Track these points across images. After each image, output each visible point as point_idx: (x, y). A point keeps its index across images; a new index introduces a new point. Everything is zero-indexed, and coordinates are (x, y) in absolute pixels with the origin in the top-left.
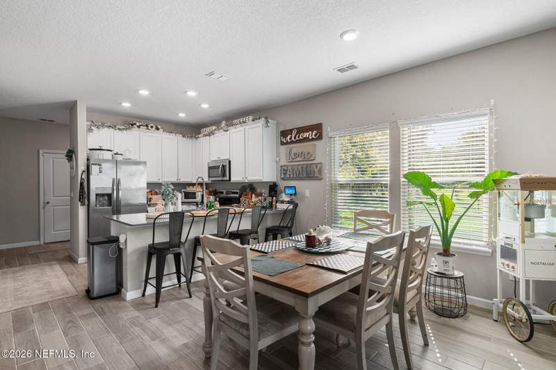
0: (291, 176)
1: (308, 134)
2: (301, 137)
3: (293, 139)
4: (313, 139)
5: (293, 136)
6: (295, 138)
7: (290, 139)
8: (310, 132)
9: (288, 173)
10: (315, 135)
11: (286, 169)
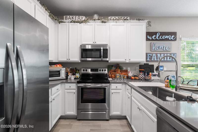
0: (155, 60)
1: (168, 37)
2: (163, 38)
3: (157, 38)
4: (171, 40)
5: (157, 36)
6: (159, 37)
7: (155, 38)
8: (170, 36)
9: (153, 58)
10: (173, 38)
11: (151, 55)
